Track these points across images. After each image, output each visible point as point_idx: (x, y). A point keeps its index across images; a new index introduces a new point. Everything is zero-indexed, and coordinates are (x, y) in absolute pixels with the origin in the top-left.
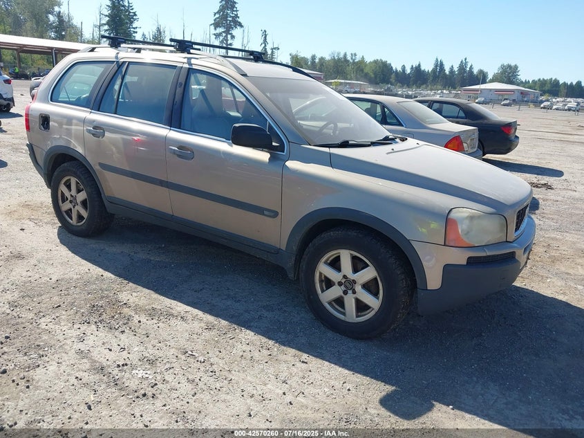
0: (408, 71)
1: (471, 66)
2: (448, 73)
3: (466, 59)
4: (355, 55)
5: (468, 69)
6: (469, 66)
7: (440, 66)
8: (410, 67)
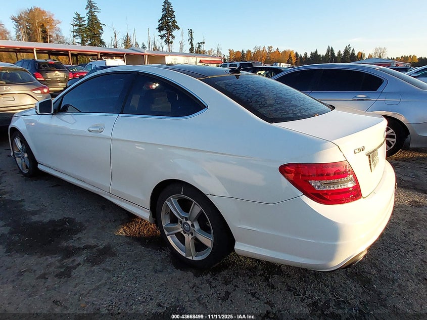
0: (309, 56)
1: (353, 50)
2: (336, 56)
3: (349, 45)
4: (271, 47)
5: (351, 52)
6: (351, 50)
7: (330, 51)
8: (310, 53)
